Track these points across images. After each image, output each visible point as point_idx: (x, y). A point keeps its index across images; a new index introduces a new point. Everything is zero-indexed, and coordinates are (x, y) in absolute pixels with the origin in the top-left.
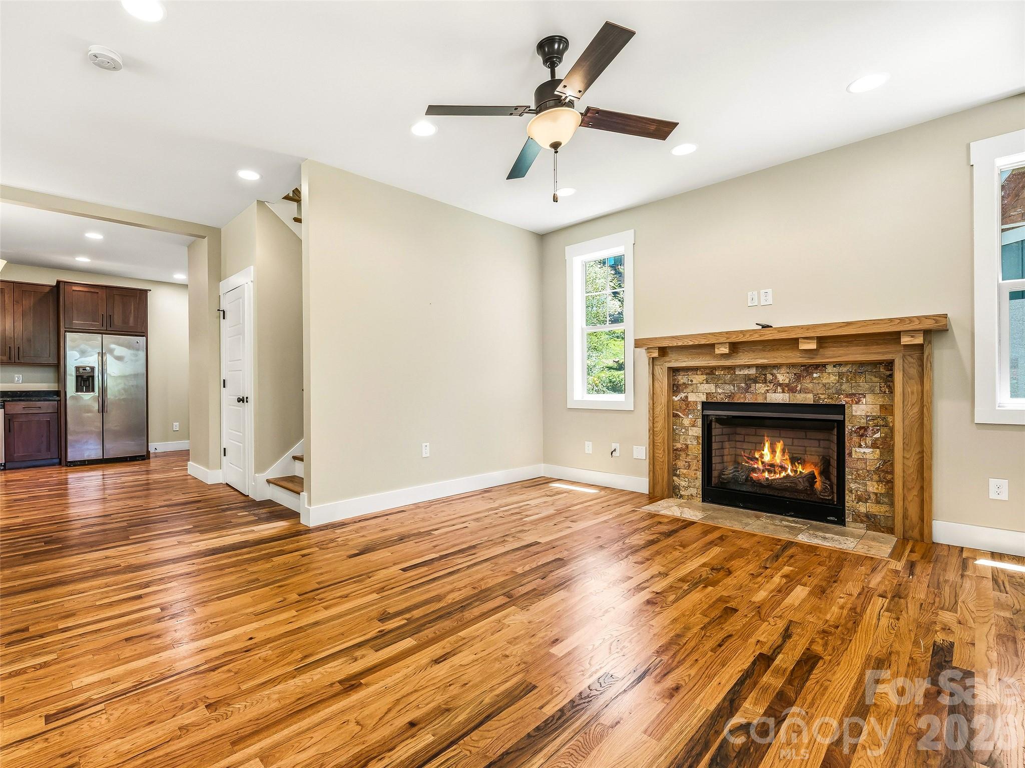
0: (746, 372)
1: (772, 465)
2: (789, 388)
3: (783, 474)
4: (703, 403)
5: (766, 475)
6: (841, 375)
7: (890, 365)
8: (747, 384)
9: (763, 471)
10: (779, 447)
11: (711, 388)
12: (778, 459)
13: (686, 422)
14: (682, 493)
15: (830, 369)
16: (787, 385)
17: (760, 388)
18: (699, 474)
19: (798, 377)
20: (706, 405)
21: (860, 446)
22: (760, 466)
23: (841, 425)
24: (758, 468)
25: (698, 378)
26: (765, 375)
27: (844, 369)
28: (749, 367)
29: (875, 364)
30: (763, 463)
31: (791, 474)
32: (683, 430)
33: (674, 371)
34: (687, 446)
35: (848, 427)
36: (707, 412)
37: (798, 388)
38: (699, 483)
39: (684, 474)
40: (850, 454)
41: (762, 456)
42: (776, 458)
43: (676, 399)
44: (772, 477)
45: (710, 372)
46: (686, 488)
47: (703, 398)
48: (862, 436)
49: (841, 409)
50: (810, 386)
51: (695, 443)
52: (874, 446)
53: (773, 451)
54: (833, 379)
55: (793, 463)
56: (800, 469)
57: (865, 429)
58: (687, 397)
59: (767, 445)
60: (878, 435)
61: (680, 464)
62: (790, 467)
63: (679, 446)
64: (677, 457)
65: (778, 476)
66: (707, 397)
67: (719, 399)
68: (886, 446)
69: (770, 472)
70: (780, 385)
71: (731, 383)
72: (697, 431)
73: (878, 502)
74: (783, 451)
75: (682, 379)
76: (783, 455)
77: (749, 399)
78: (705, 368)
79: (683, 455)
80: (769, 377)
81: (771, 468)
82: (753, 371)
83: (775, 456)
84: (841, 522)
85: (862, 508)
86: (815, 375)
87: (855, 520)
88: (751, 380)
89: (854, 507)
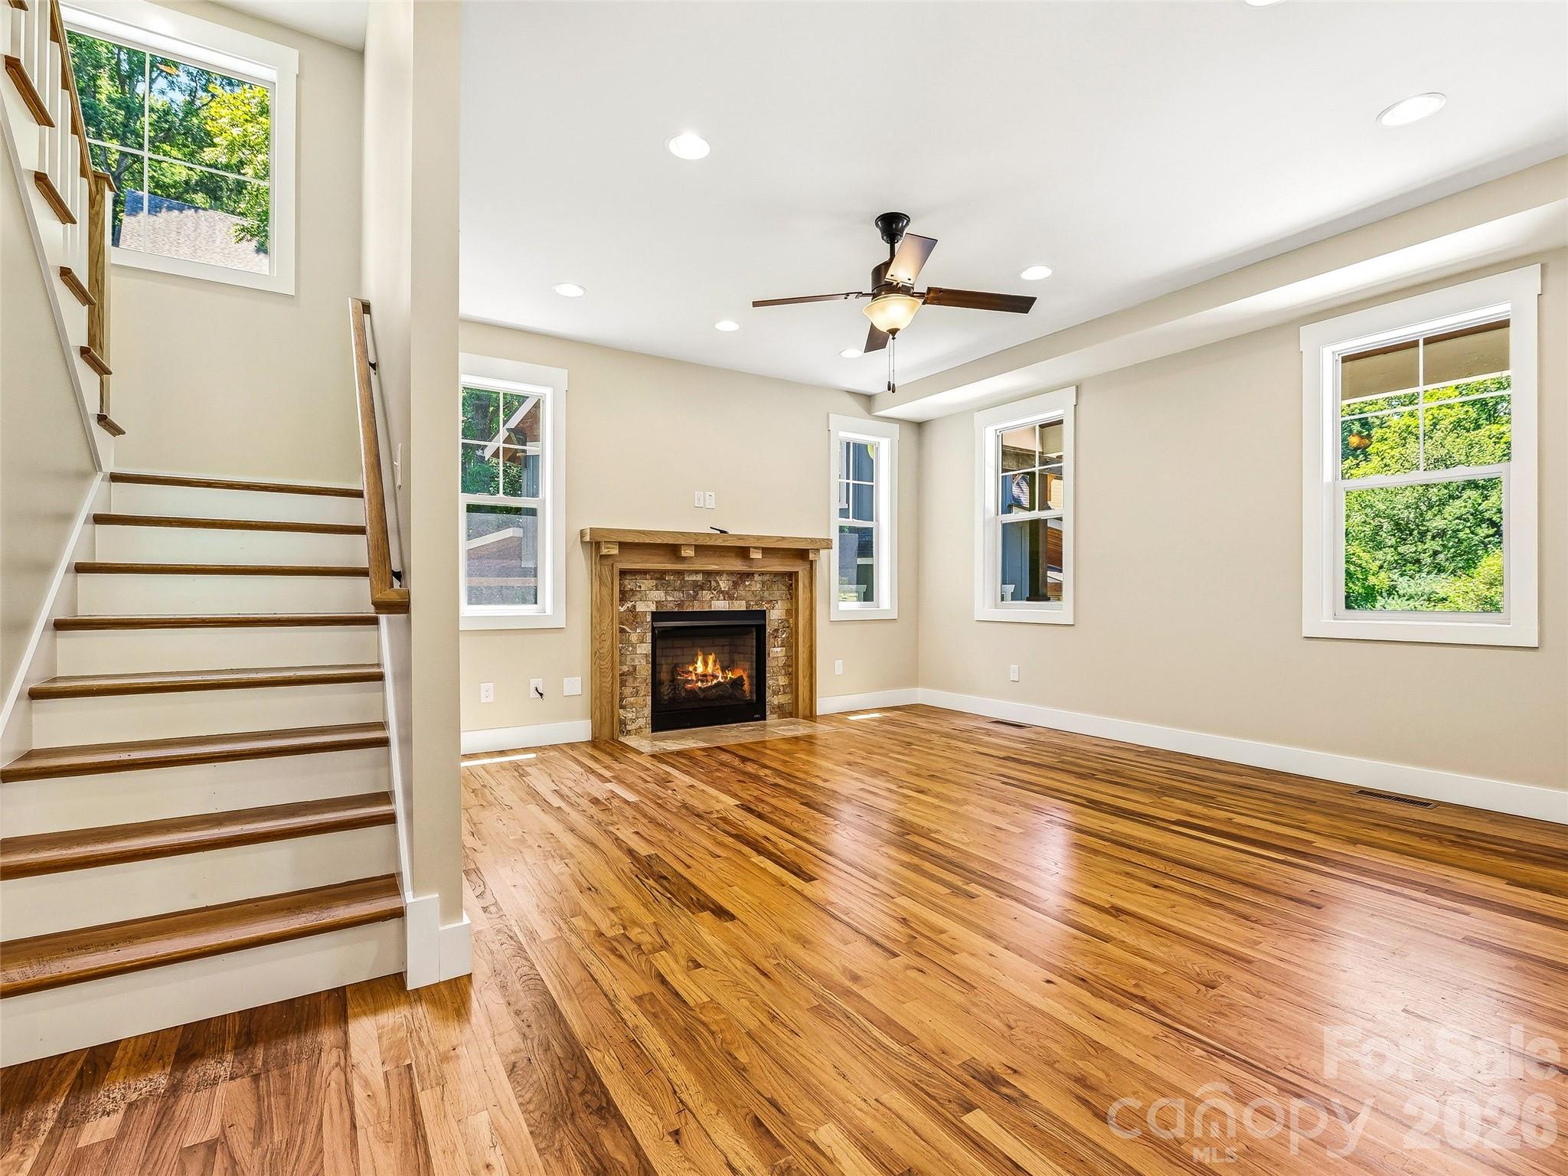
0: (694, 578)
1: (705, 676)
2: (729, 596)
3: (715, 681)
4: (653, 613)
5: (699, 684)
6: (763, 583)
7: (792, 576)
8: (694, 592)
9: (697, 682)
10: (711, 659)
11: (659, 595)
12: (710, 670)
13: (634, 638)
14: (629, 728)
15: (757, 577)
16: (727, 593)
17: (706, 595)
18: (649, 699)
19: (735, 585)
20: (656, 616)
21: (775, 647)
22: (694, 678)
23: (761, 630)
24: (692, 680)
25: (646, 584)
26: (710, 582)
27: (766, 578)
28: (697, 572)
29: (783, 574)
30: (696, 674)
31: (722, 681)
32: (631, 648)
33: (623, 573)
34: (635, 668)
35: (768, 630)
36: (656, 624)
37: (735, 595)
38: (648, 711)
39: (632, 704)
40: (769, 654)
41: (695, 669)
42: (708, 669)
43: (622, 609)
44: (705, 685)
45: (660, 575)
46: (633, 721)
47: (653, 608)
48: (776, 637)
49: (762, 614)
50: (743, 593)
51: (643, 662)
52: (782, 646)
53: (706, 664)
54: (759, 586)
55: (723, 671)
56: (730, 675)
57: (776, 630)
58: (634, 607)
59: (700, 658)
60: (784, 636)
61: (628, 691)
62: (720, 675)
63: (625, 668)
64: (623, 684)
65: (709, 684)
66: (657, 607)
67: (671, 607)
68: (791, 645)
69: (702, 681)
70: (722, 592)
71: (680, 589)
72: (646, 648)
73: (785, 693)
74: (715, 661)
75: (629, 585)
76: (715, 665)
77: (696, 607)
78: (655, 571)
79: (630, 679)
80: (713, 584)
81: (704, 678)
82: (699, 578)
83: (707, 667)
84: (763, 718)
85: (777, 700)
86: (747, 583)
87: (772, 713)
88: (699, 587)
89: (773, 700)
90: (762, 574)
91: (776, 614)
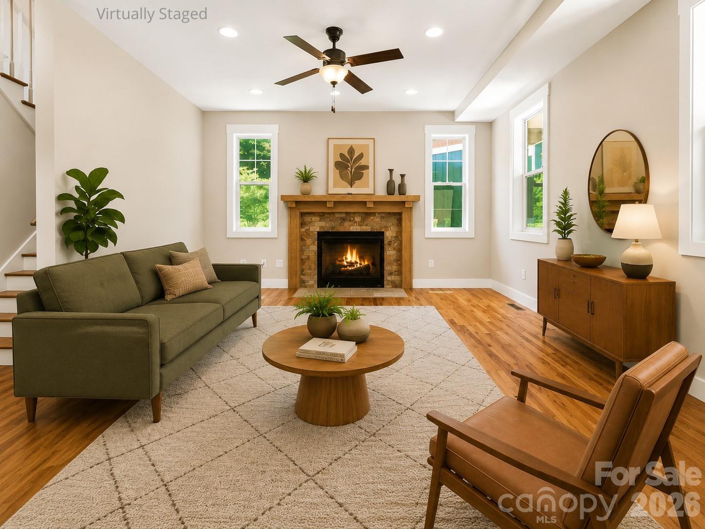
0: (340, 216)
2: (360, 224)
3: (356, 266)
4: (318, 232)
5: (349, 267)
6: (382, 218)
7: (400, 214)
8: (341, 222)
9: (347, 266)
11: (323, 224)
12: (354, 260)
13: (308, 243)
14: (307, 284)
15: (377, 215)
16: (359, 222)
17: (347, 224)
18: (316, 272)
19: (364, 219)
20: (320, 234)
21: (390, 250)
22: (346, 264)
23: (382, 241)
25: (314, 219)
26: (349, 217)
27: (383, 216)
28: (342, 213)
29: (394, 214)
30: (347, 262)
31: (360, 266)
32: (307, 248)
33: (303, 214)
34: (309, 256)
35: (386, 242)
36: (320, 237)
37: (364, 224)
38: (316, 277)
39: (308, 273)
40: (386, 254)
41: (346, 259)
43: (303, 230)
44: (351, 268)
45: (322, 215)
46: (309, 281)
47: (318, 230)
48: (390, 245)
49: (382, 234)
50: (369, 223)
51: (313, 254)
52: (394, 249)
53: (351, 256)
54: (379, 219)
55: (360, 261)
56: (363, 263)
57: (391, 242)
58: (308, 230)
60: (396, 245)
61: (306, 267)
62: (359, 263)
63: (304, 257)
64: (304, 263)
65: (354, 268)
66: (320, 229)
67: (326, 230)
68: (399, 250)
70: (356, 222)
71: (333, 221)
72: (314, 248)
73: (395, 275)
74: (356, 255)
75: (307, 219)
76: (356, 257)
77: (342, 229)
78: (318, 213)
79: (306, 262)
80: (352, 219)
81: (351, 264)
82: (343, 215)
83: (352, 258)
84: (383, 286)
85: (389, 278)
86: (371, 218)
87: (388, 284)
88: (344, 220)
89: (388, 278)
90: (379, 213)
91: (389, 234)
